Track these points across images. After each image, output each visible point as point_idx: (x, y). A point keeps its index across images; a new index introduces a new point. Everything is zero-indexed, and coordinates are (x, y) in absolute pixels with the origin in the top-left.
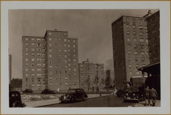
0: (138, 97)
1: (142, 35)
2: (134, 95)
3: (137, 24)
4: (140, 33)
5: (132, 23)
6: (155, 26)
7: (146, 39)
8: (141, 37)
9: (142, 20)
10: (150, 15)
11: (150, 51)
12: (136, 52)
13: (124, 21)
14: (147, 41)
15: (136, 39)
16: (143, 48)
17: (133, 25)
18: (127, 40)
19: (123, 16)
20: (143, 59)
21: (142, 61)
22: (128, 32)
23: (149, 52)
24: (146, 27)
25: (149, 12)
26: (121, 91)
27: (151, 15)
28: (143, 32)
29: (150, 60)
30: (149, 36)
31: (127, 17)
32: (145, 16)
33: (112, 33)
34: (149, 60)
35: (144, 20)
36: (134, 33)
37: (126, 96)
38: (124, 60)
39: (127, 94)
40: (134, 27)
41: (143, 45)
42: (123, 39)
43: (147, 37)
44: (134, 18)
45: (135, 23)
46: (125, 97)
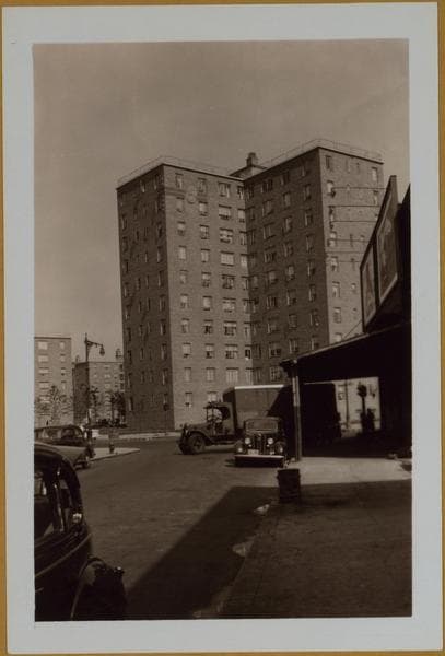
0: (281, 450)
1: (229, 241)
2: (271, 441)
3: (211, 200)
4: (221, 232)
5: (196, 193)
6: (272, 212)
7: (242, 254)
8: (227, 248)
9: (229, 186)
10: (255, 172)
11: (253, 300)
12: (206, 300)
13: (166, 185)
14: (244, 263)
15: (207, 253)
16: (230, 288)
17: (201, 202)
18: (178, 255)
19: (163, 165)
20: (229, 325)
21: (226, 333)
22: (181, 227)
23: (250, 301)
24: (242, 215)
25: (249, 160)
26: (198, 432)
27: (261, 171)
28: (231, 231)
29: (252, 331)
30: (250, 245)
31: (179, 171)
32: (237, 174)
33: (120, 225)
34: (248, 330)
35: (234, 184)
36: (203, 229)
37: (246, 448)
38: (164, 327)
39: (248, 441)
40: (202, 207)
41: (233, 278)
42: (162, 249)
43: (244, 249)
44: (203, 176)
45: (205, 195)
46: (240, 450)
